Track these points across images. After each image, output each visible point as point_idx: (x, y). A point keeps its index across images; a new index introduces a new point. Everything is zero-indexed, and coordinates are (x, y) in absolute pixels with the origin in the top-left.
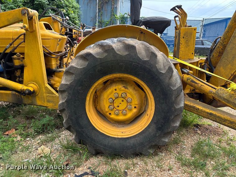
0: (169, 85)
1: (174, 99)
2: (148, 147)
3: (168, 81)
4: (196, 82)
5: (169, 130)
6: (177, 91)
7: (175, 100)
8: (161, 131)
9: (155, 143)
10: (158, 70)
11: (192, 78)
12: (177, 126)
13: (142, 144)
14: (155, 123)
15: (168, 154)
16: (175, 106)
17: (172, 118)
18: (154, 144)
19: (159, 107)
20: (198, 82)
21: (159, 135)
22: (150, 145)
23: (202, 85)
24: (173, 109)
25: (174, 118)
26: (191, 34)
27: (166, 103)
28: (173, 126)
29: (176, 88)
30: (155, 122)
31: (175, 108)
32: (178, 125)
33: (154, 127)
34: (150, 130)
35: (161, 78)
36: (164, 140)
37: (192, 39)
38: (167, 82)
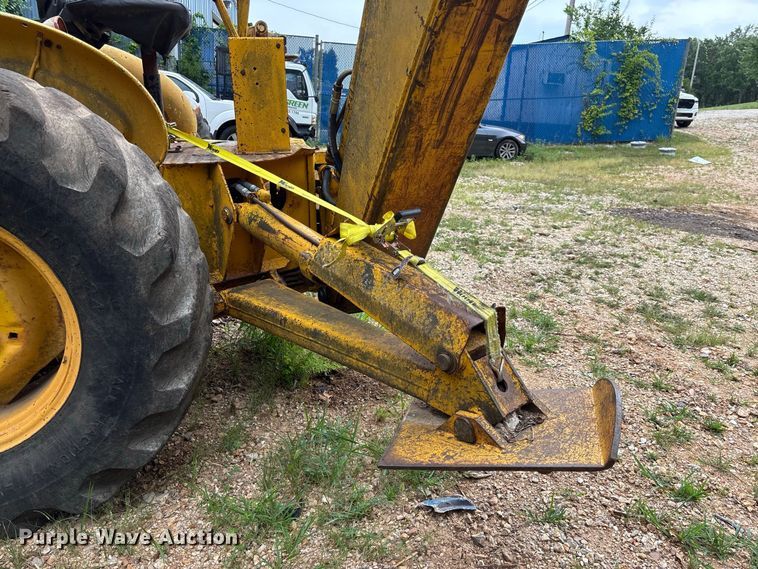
0: (116, 237)
1: (143, 292)
2: (76, 482)
3: (107, 222)
4: (272, 226)
5: (152, 409)
6: (151, 259)
7: (151, 293)
8: (117, 417)
9: (106, 462)
10: (54, 182)
11: (262, 213)
12: (179, 390)
13: (50, 476)
14: (91, 389)
15: (183, 492)
16: (155, 317)
17: (153, 364)
18: (98, 468)
19: (93, 324)
20: (277, 226)
21: (113, 432)
22: (84, 474)
23: (286, 237)
24: (149, 327)
25: (160, 359)
26: (268, 61)
27: (117, 309)
28: (166, 393)
29: (145, 249)
30: (91, 383)
31: (158, 324)
32: (182, 386)
33: (87, 402)
34: (77, 418)
35: (73, 211)
36: (138, 447)
37: (275, 81)
38: (104, 226)
